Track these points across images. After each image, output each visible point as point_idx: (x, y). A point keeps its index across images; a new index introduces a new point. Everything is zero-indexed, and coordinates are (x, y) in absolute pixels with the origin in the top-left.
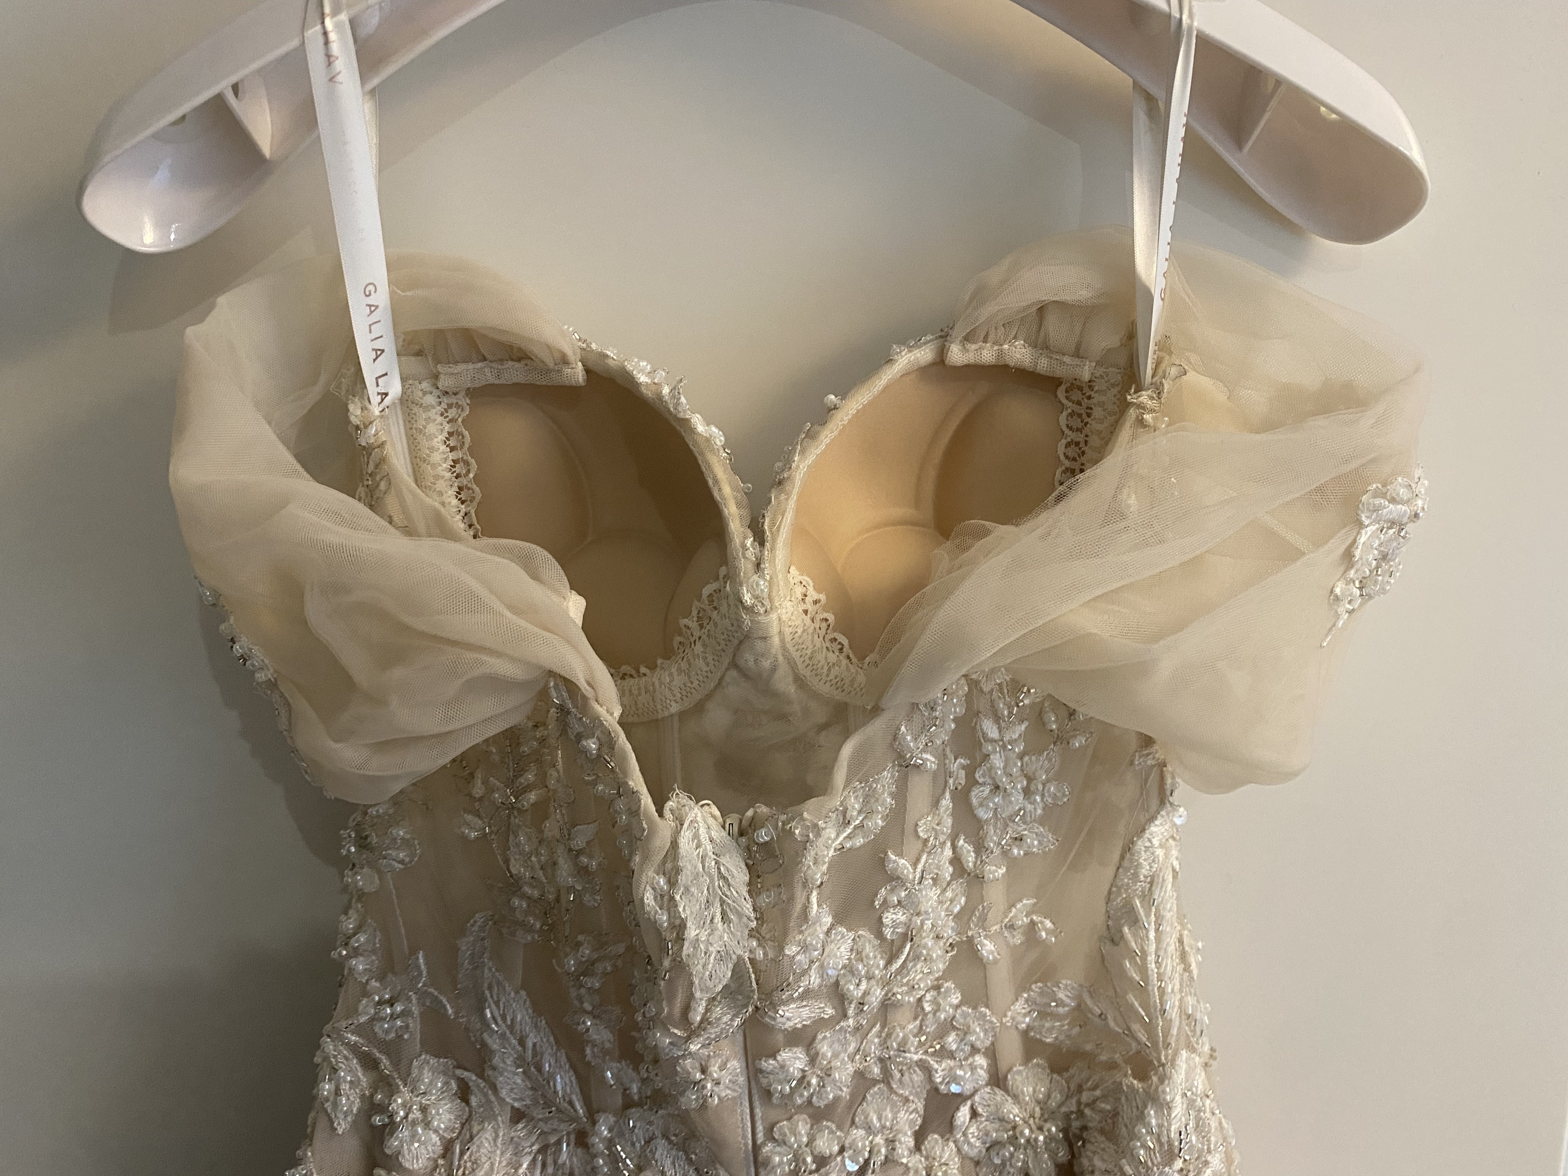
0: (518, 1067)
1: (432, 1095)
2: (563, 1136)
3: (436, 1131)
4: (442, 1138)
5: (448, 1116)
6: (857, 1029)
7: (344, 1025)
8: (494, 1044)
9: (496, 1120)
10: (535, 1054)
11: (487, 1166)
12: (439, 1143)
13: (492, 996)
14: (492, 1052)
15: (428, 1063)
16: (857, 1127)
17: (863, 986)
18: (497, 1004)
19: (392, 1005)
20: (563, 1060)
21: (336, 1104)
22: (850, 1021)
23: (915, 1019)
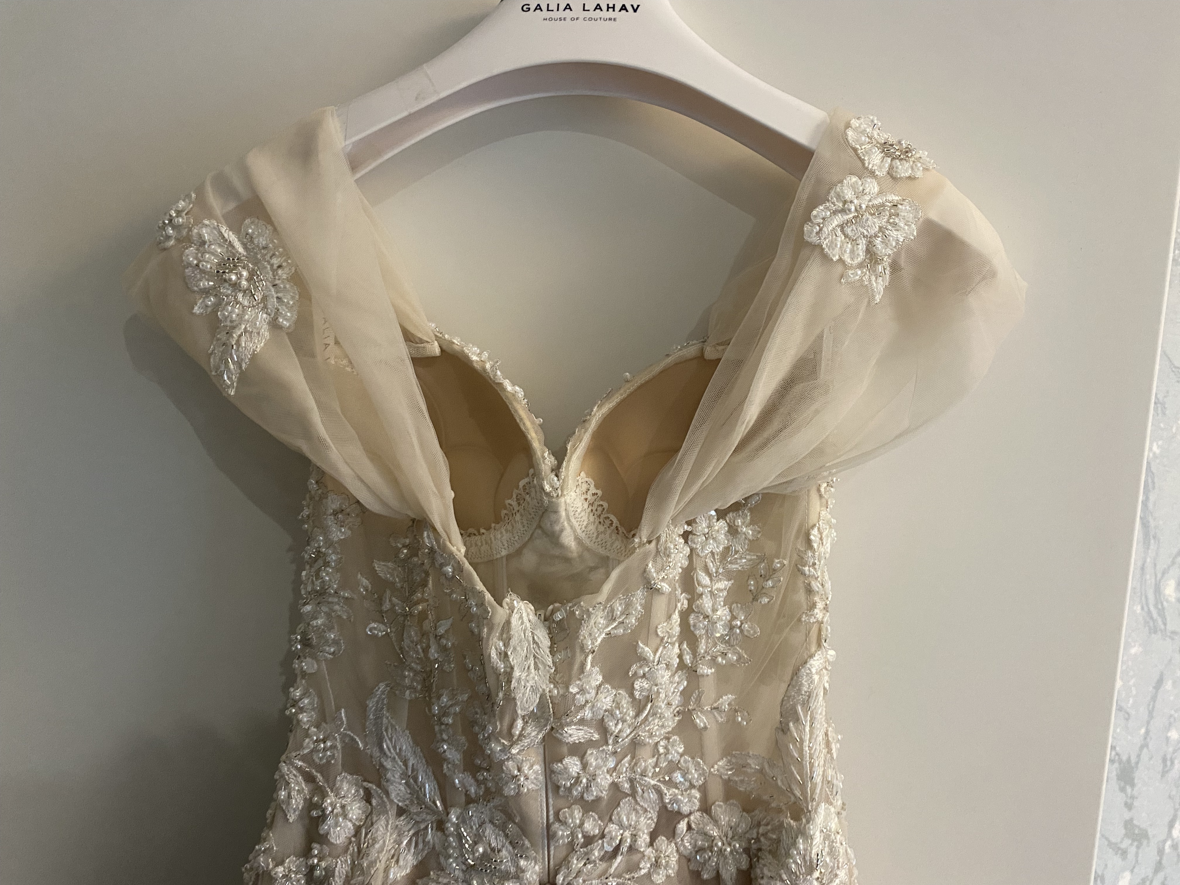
0: (402, 779)
1: (348, 798)
2: (428, 825)
3: (350, 821)
4: (354, 825)
5: (358, 811)
6: (614, 754)
7: (294, 755)
8: (388, 764)
9: (388, 814)
10: (413, 771)
11: (381, 842)
12: (352, 828)
13: (388, 736)
14: (386, 770)
15: (346, 778)
16: (613, 823)
17: (620, 726)
18: (391, 740)
19: (324, 742)
20: (430, 774)
21: (289, 804)
22: (610, 747)
23: (653, 756)
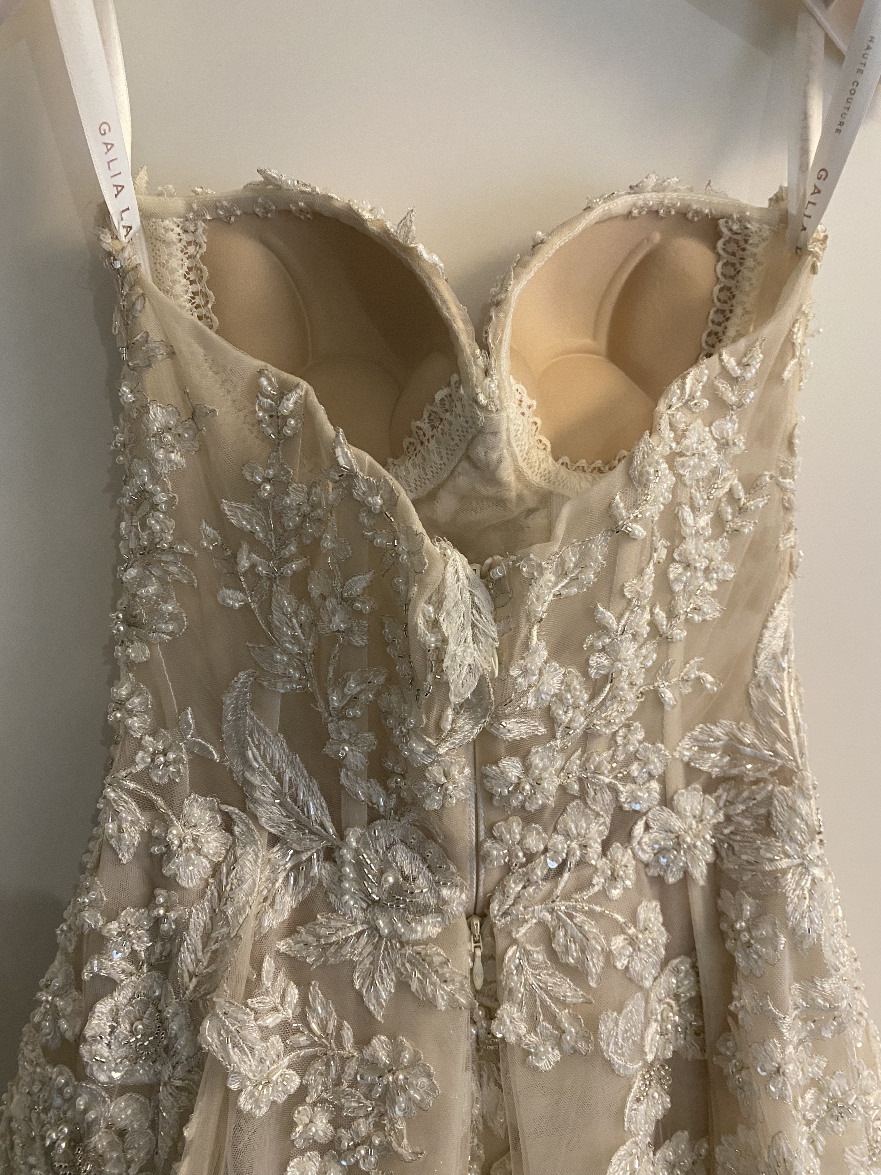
0: (275, 798)
1: (201, 826)
2: (313, 854)
3: (206, 857)
4: (211, 861)
5: (215, 844)
6: (562, 750)
7: (124, 773)
8: (256, 780)
9: (257, 845)
10: (290, 787)
11: (250, 881)
12: (208, 866)
13: (253, 741)
14: (253, 786)
15: (197, 801)
16: (558, 833)
17: (570, 714)
18: (258, 747)
19: (165, 755)
20: (316, 788)
21: (119, 840)
22: (558, 742)
23: (609, 749)
